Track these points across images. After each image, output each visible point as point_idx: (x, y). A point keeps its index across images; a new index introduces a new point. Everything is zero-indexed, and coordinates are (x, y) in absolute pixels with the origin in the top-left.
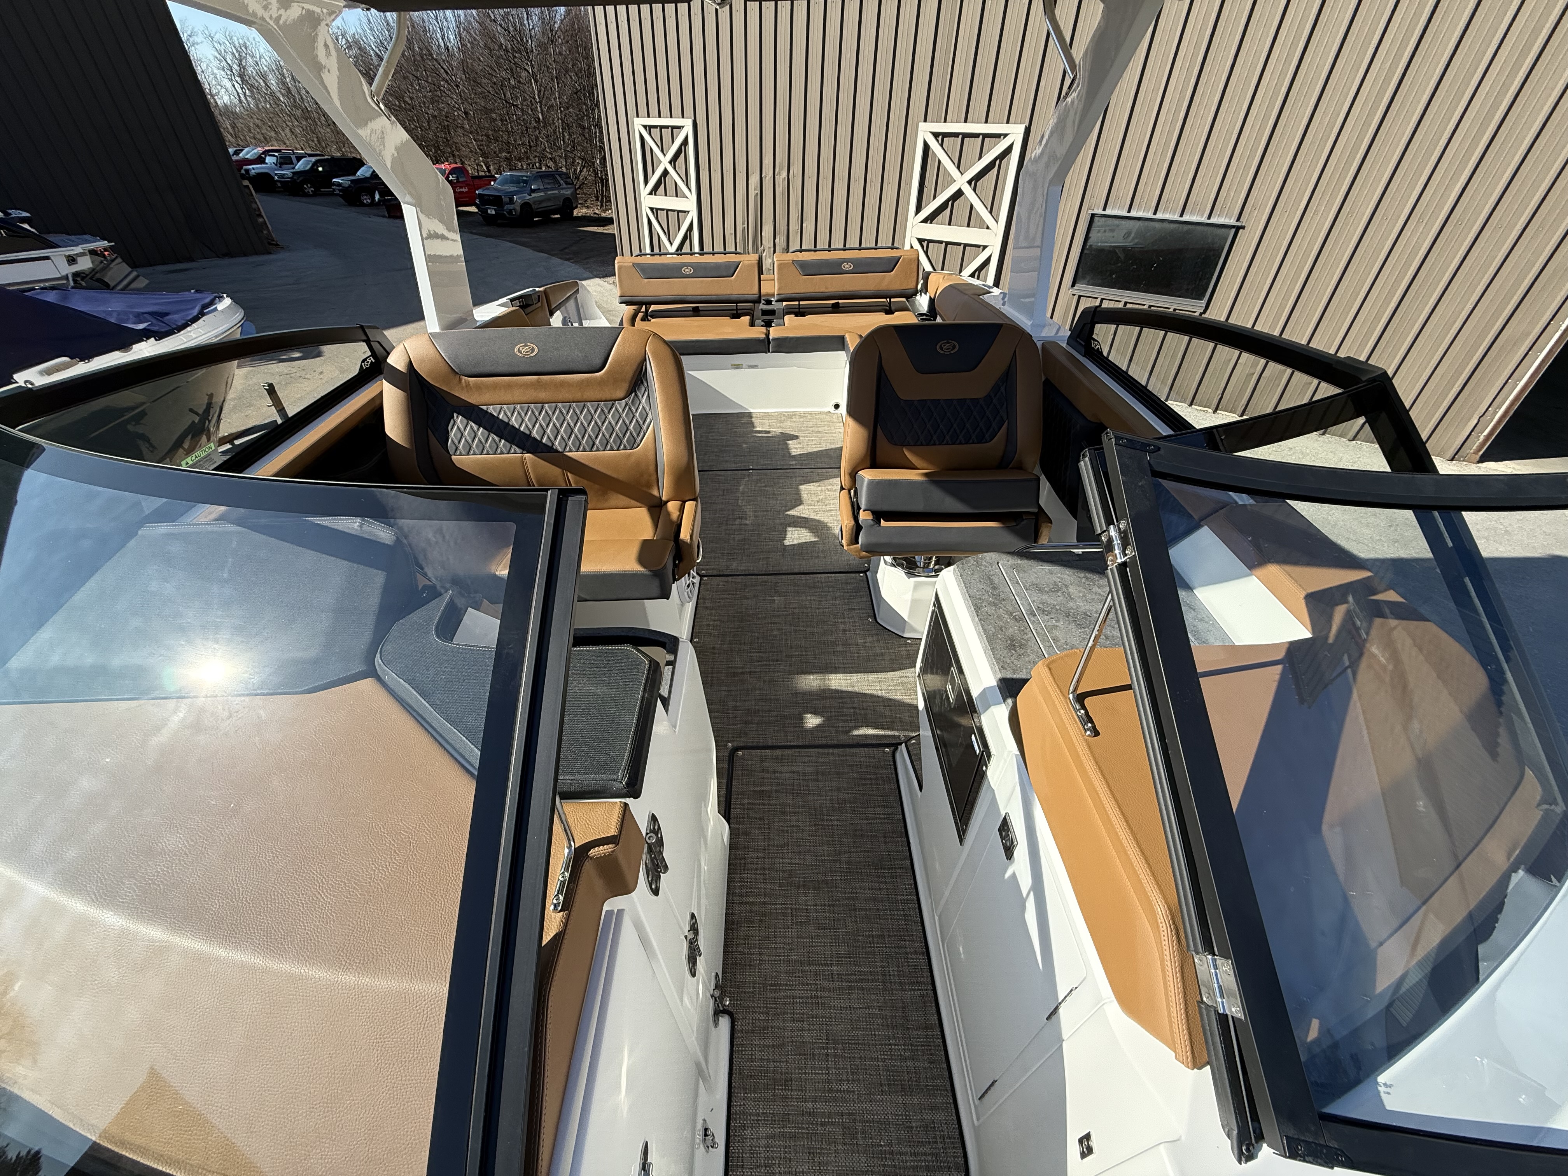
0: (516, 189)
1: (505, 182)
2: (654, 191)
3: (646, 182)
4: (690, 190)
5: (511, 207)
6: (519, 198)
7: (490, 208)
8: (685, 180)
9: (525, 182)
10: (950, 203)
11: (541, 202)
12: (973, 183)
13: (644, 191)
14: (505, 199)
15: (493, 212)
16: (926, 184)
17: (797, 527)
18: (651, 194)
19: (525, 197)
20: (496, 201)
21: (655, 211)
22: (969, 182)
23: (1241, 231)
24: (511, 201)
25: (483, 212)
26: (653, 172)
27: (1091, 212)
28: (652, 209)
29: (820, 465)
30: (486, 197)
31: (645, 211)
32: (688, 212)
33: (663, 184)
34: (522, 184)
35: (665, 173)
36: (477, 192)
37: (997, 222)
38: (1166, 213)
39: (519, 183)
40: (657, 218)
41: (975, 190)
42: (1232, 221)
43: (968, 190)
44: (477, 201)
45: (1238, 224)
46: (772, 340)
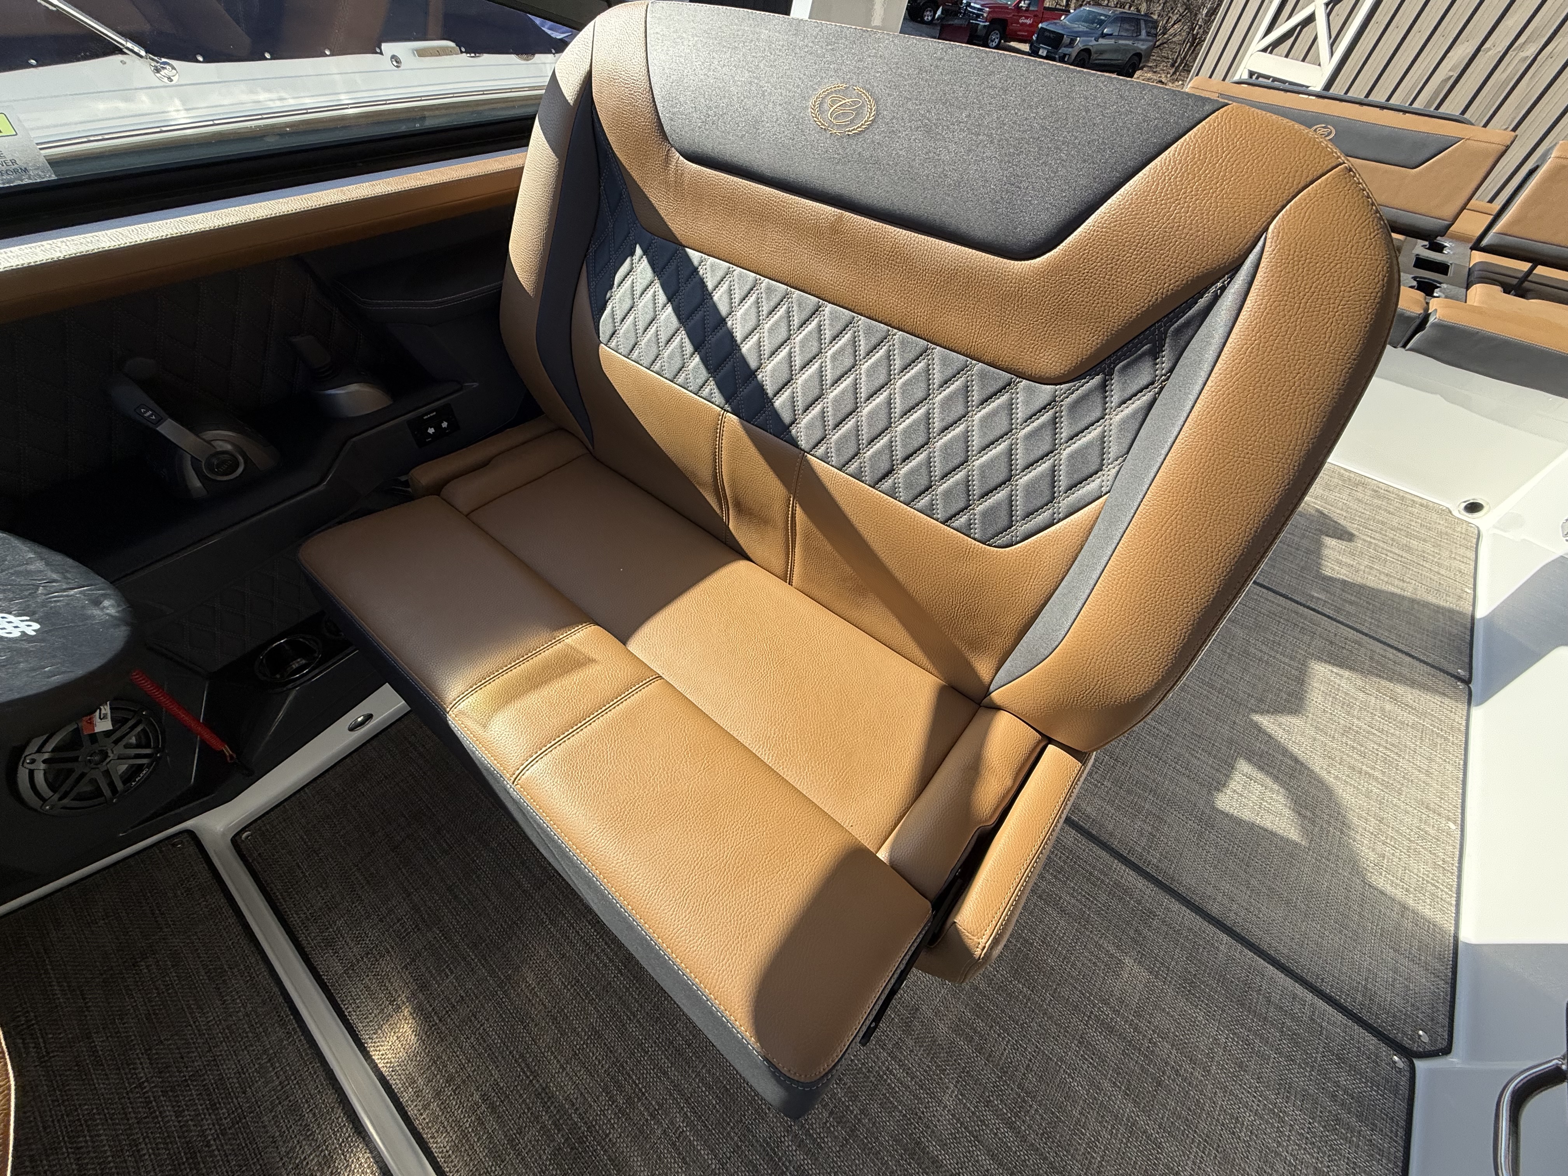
0: (1084, 30)
1: (1078, 18)
2: (1270, 48)
3: (1269, 31)
4: (1332, 54)
7: (1045, 48)
13: (1257, 45)
15: (1045, 54)
17: (1268, 773)
18: (1264, 50)
21: (1255, 77)
26: (1289, 18)
28: (1252, 74)
29: (1383, 634)
30: (1047, 34)
31: (1239, 76)
33: (1293, 39)
34: (1096, 25)
35: (1311, 19)
39: (1093, 23)
44: (1036, 37)
46: (1434, 325)
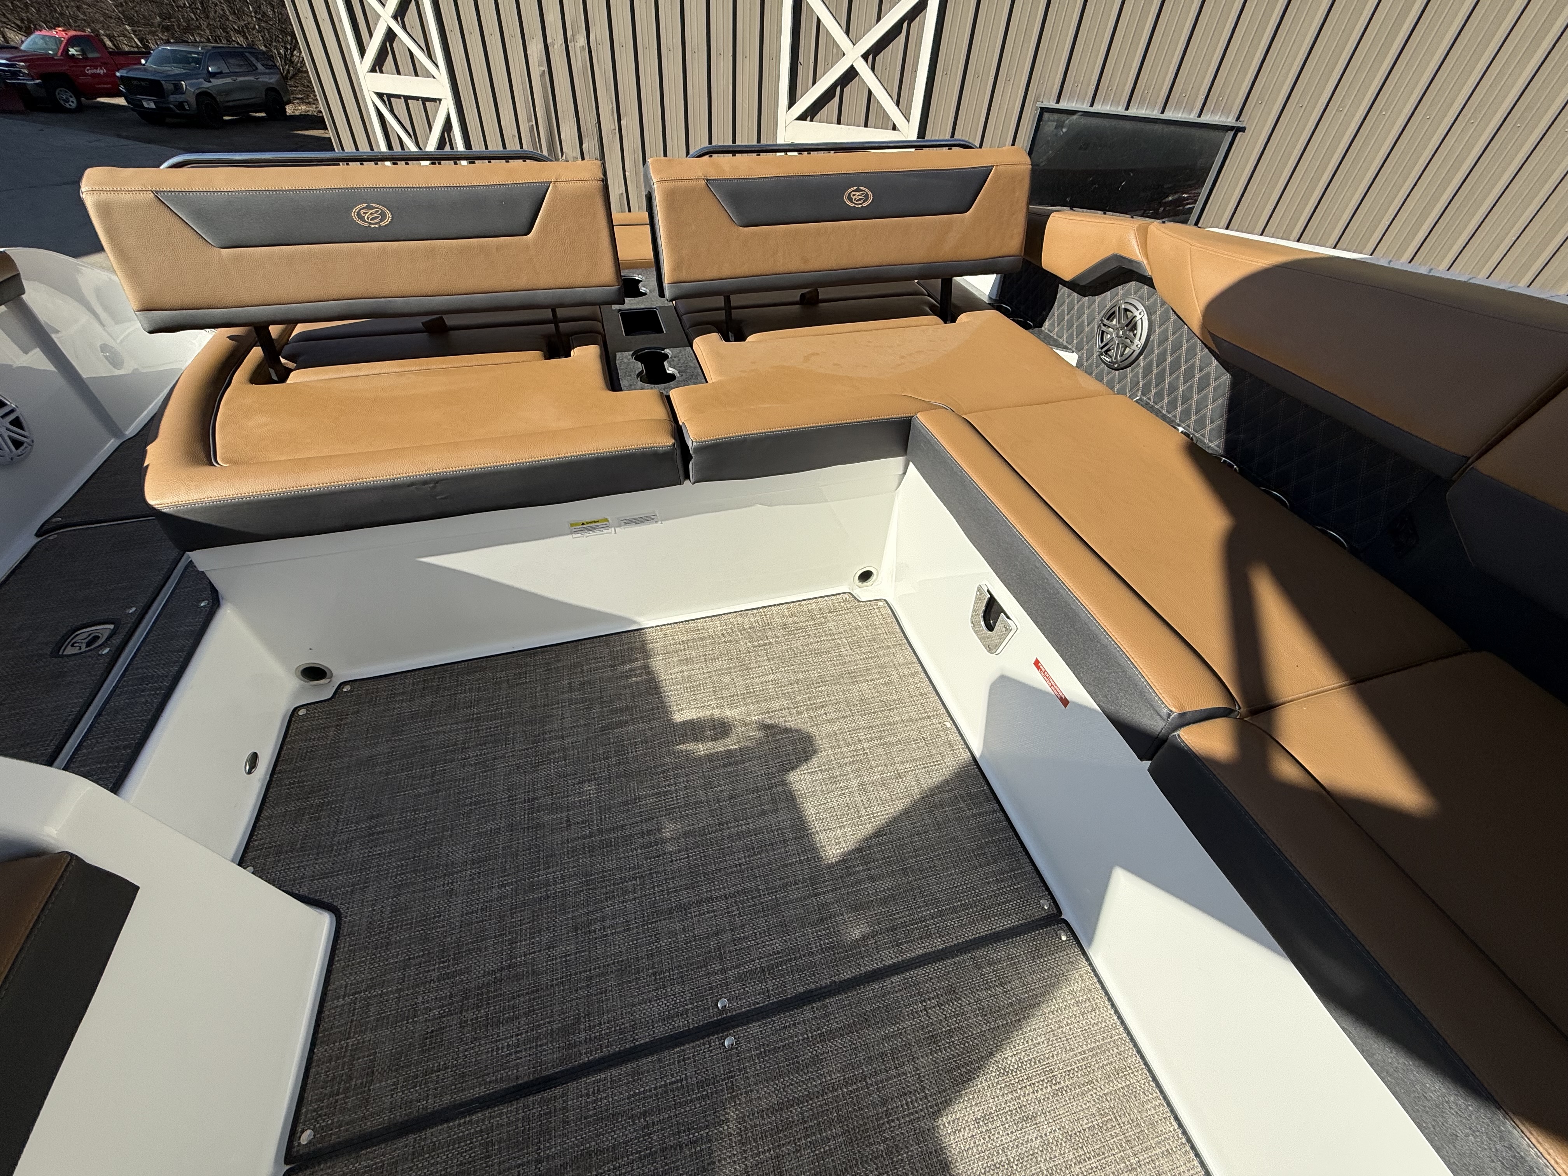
0: (184, 71)
1: (165, 59)
2: (378, 66)
3: (362, 51)
4: (437, 66)
5: (179, 98)
6: (192, 85)
7: (144, 99)
8: (425, 48)
9: (197, 61)
10: (838, 89)
11: (228, 92)
12: (871, 57)
13: (362, 66)
14: (168, 86)
15: (153, 106)
16: (801, 59)
18: (373, 70)
19: (201, 83)
20: (153, 87)
21: (385, 98)
22: (865, 57)
23: (1240, 134)
24: (178, 89)
25: (135, 105)
26: (371, 35)
27: (1039, 105)
28: (380, 95)
30: (135, 83)
31: (370, 100)
32: (440, 100)
33: (390, 56)
34: (193, 64)
35: (390, 35)
36: (118, 74)
37: (908, 122)
38: (1142, 108)
39: (190, 63)
40: (392, 111)
41: (873, 69)
42: (1230, 121)
43: (863, 69)
44: (122, 88)
45: (1238, 124)
46: (696, 450)
